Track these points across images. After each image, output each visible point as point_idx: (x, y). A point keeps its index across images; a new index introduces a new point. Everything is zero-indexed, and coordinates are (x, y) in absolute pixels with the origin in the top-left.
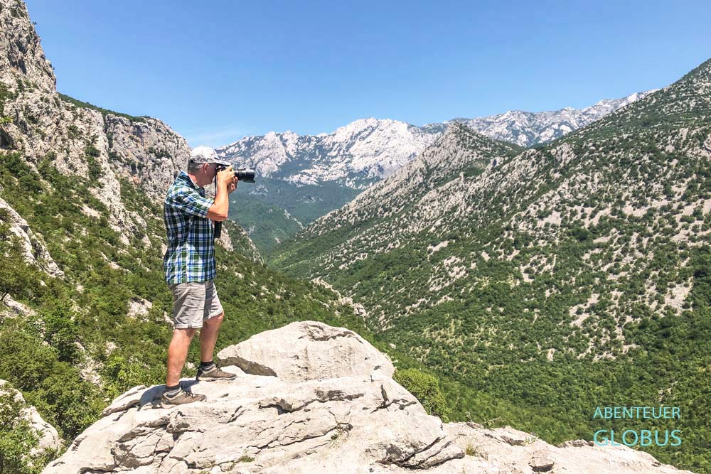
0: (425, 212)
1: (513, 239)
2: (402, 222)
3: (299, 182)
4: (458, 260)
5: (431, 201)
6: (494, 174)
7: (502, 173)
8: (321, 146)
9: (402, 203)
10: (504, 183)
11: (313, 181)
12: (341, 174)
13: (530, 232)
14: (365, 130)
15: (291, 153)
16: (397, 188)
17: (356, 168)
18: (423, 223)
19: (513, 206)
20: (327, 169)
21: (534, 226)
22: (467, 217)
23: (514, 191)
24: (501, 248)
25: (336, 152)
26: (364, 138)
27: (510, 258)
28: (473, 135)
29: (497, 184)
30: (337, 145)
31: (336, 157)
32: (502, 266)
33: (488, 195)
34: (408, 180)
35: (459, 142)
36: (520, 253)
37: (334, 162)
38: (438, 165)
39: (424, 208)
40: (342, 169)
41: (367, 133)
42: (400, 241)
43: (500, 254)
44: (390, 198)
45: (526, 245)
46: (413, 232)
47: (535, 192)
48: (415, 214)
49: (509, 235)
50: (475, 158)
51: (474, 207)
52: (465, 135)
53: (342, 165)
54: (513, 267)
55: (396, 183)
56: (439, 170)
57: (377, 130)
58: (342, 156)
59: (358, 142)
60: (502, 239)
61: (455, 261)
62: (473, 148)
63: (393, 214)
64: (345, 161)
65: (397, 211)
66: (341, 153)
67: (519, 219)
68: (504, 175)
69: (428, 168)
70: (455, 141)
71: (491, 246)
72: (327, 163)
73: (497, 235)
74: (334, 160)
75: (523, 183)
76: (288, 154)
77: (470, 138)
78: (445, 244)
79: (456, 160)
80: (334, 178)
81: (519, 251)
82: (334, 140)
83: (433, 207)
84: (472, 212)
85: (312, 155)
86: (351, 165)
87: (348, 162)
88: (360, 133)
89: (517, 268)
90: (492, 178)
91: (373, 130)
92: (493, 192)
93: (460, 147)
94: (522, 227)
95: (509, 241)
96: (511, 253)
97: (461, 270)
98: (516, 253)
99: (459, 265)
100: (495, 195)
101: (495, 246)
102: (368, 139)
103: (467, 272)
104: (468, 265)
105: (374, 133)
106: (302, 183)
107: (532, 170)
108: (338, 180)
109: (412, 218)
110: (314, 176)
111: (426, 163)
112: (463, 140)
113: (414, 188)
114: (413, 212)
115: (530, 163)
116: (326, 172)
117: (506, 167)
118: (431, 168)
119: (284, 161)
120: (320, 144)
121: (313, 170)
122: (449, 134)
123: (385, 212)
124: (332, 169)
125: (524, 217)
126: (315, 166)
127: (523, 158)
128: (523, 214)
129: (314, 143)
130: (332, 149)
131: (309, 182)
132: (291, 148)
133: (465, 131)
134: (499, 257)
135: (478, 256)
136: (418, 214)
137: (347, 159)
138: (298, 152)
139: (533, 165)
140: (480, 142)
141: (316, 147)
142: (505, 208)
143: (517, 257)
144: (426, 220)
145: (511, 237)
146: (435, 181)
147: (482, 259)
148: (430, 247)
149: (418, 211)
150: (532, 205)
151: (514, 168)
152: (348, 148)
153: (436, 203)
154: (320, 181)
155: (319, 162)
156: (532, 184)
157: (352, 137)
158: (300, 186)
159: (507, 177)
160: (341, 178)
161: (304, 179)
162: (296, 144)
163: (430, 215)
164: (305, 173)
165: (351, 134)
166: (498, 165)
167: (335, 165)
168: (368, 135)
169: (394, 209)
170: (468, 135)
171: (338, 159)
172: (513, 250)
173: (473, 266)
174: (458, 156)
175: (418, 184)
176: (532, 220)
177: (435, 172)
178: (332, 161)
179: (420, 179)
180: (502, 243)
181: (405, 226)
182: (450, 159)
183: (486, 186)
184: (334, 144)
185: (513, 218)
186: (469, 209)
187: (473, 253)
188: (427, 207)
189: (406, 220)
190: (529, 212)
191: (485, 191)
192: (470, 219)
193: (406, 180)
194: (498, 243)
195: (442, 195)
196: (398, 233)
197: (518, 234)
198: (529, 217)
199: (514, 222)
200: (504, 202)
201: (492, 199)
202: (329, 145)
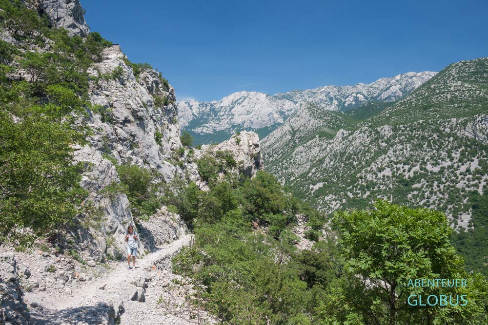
0: (297, 160)
1: (365, 184)
2: (284, 166)
3: (202, 132)
4: (334, 197)
5: (301, 153)
6: (345, 142)
7: (349, 141)
8: (214, 109)
9: (280, 152)
10: (351, 148)
11: (210, 131)
12: (227, 126)
13: (374, 180)
14: (240, 99)
15: (196, 114)
16: (275, 142)
17: (236, 123)
18: (297, 166)
19: (360, 163)
20: (218, 123)
21: (376, 177)
22: (331, 168)
23: (359, 153)
24: (359, 190)
25: (223, 112)
26: (240, 104)
27: (365, 196)
28: (319, 109)
29: (347, 147)
30: (224, 108)
31: (223, 115)
32: (361, 201)
33: (342, 154)
34: (282, 137)
35: (311, 114)
36: (371, 193)
37: (222, 119)
38: (299, 128)
39: (297, 157)
40: (227, 123)
41: (241, 100)
42: (285, 178)
43: (359, 194)
44: (271, 149)
45: (373, 188)
46: (292, 172)
47: (372, 155)
48: (292, 161)
49: (362, 182)
50: (322, 124)
51: (335, 162)
52: (313, 110)
53: (227, 121)
54: (368, 202)
55: (274, 139)
56: (300, 131)
57: (247, 99)
58: (227, 115)
59: (236, 106)
60: (358, 184)
61: (332, 197)
62: (320, 118)
63: (275, 159)
64: (229, 118)
65: (277, 157)
66: (227, 113)
67: (366, 172)
68: (351, 142)
69: (293, 130)
70: (308, 114)
71: (353, 188)
72: (218, 120)
73: (355, 182)
74: (222, 117)
75: (363, 148)
76: (193, 114)
77: (317, 111)
78: (321, 185)
79: (310, 125)
80: (223, 128)
81: (369, 192)
82: (222, 105)
83: (302, 156)
84: (334, 165)
85: (208, 115)
86: (233, 120)
87: (231, 118)
88: (237, 101)
89: (370, 202)
90: (343, 144)
91: (245, 98)
92: (345, 152)
93: (311, 117)
94: (369, 177)
95: (363, 185)
96: (365, 193)
97: (337, 204)
98: (368, 193)
99: (335, 200)
100: (347, 154)
101: (355, 189)
102: (243, 104)
103: (341, 205)
104: (341, 201)
105: (246, 101)
106: (203, 133)
107: (367, 140)
108: (226, 130)
109: (290, 163)
110: (211, 128)
111: (292, 127)
112: (313, 113)
113: (286, 142)
114: (290, 159)
115: (366, 136)
116: (218, 125)
117: (351, 137)
118: (295, 130)
119: (191, 119)
120: (212, 108)
121: (211, 124)
122: (304, 109)
123: (270, 157)
124: (221, 123)
125: (370, 171)
126: (211, 121)
127: (361, 132)
128: (369, 169)
129: (209, 107)
130: (220, 110)
131: (208, 132)
132: (195, 110)
133: (313, 107)
134: (359, 196)
135: (346, 195)
136: (294, 161)
137: (231, 117)
138: (200, 113)
139: (368, 137)
140: (324, 114)
141: (211, 110)
142: (355, 163)
143: (369, 196)
144: (299, 165)
145: (363, 183)
146: (299, 138)
147: (348, 197)
148: (311, 186)
149: (293, 159)
150: (373, 163)
151: (356, 139)
152: (230, 110)
153: (304, 154)
154: (214, 131)
155: (213, 119)
156: (369, 149)
157: (232, 103)
158: (203, 134)
159: (353, 143)
160: (227, 128)
161: (205, 130)
162: (198, 108)
163: (301, 161)
164: (205, 126)
165: (231, 101)
166: (345, 135)
167: (223, 121)
168: (242, 102)
169: (276, 156)
170: (315, 109)
171: (225, 117)
172: (366, 192)
173: (344, 201)
174: (311, 123)
175: (288, 140)
176: (375, 173)
177: (298, 132)
178: (221, 118)
179: (289, 137)
180: (359, 187)
181: (287, 168)
182: (307, 125)
183: (340, 149)
184: (222, 107)
185: (363, 171)
186: (332, 163)
187: (343, 193)
188: (298, 157)
189: (286, 164)
190: (372, 168)
191: (340, 152)
192: (334, 169)
193: (280, 137)
194: (356, 187)
195: (306, 149)
196: (283, 173)
197: (367, 182)
198: (373, 171)
199: (364, 174)
200: (354, 160)
201: (345, 157)
202: (219, 108)
